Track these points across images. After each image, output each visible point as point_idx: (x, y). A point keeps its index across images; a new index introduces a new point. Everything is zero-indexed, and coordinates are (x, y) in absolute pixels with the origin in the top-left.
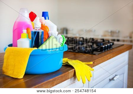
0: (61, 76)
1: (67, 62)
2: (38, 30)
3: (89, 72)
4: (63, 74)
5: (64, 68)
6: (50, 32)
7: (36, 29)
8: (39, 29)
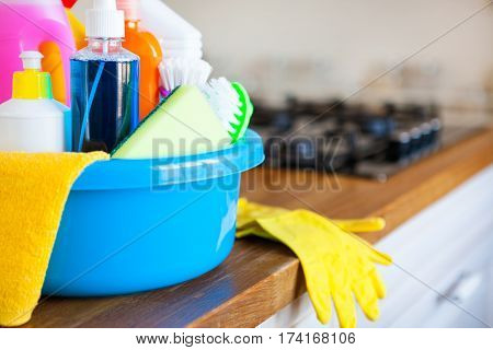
0: (239, 305)
1: (255, 225)
2: (106, 50)
3: (371, 273)
4: (249, 291)
5: (244, 253)
6: (168, 67)
7: (96, 44)
8: (113, 44)
